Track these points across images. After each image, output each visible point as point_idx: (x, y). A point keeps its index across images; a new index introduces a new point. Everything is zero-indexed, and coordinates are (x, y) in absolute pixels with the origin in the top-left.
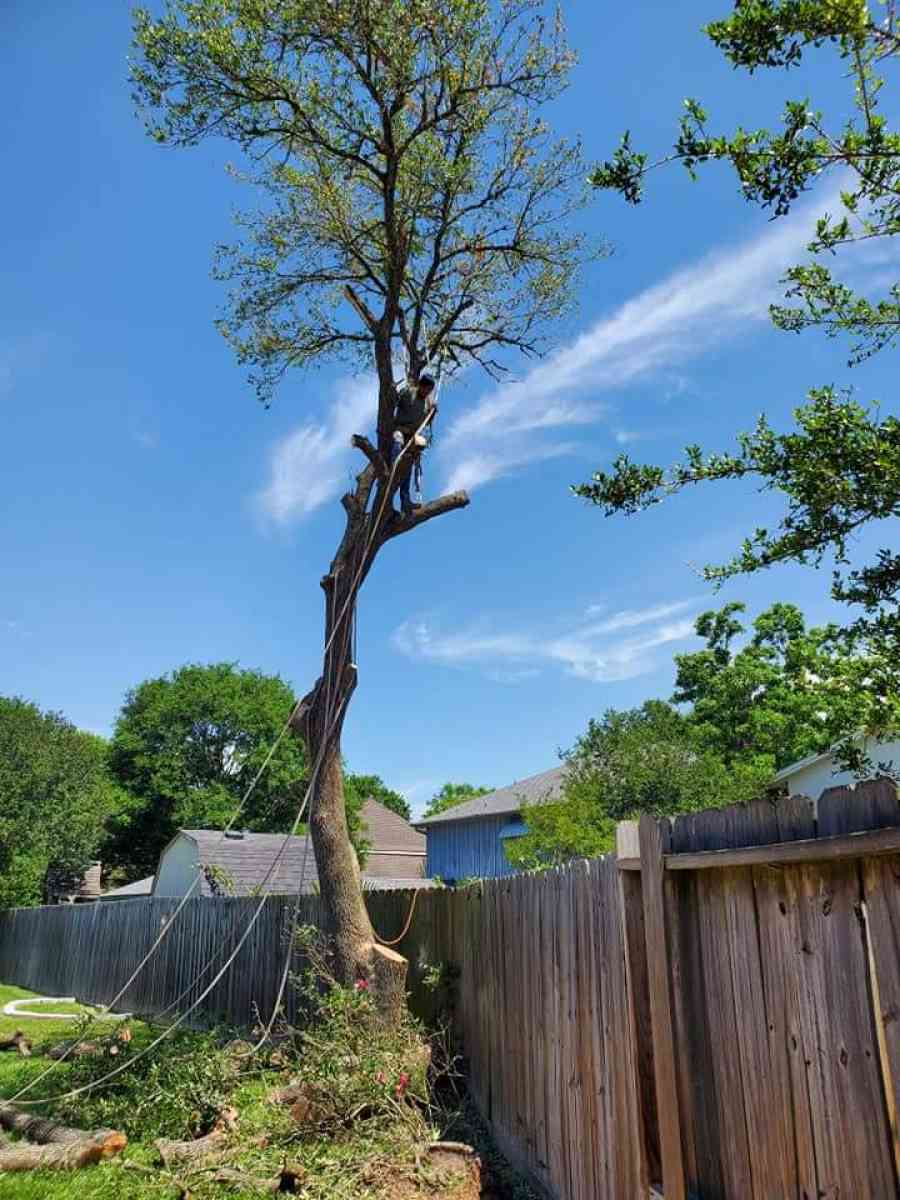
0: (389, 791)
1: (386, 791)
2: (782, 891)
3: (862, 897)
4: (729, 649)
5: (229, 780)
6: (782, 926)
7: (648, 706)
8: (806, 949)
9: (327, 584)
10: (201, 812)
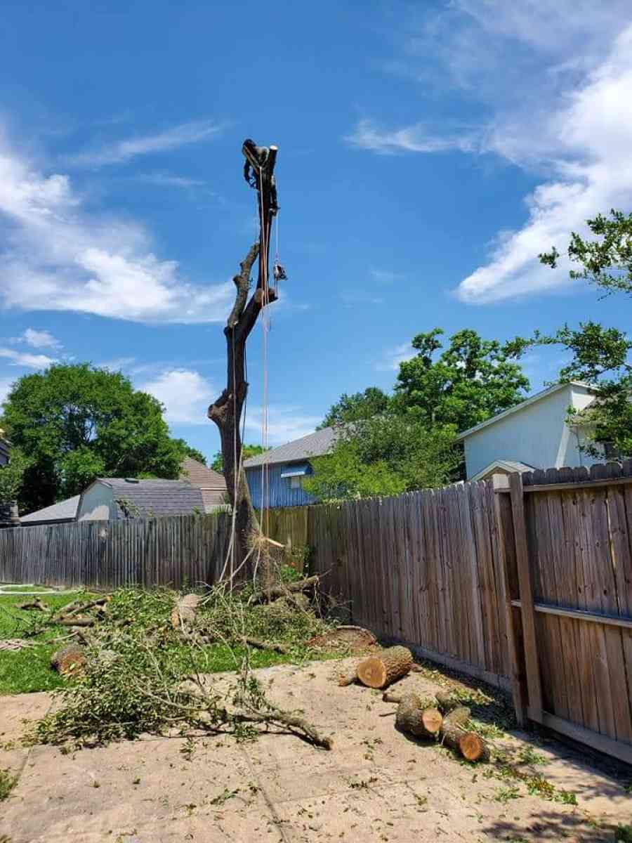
0: (191, 448)
1: (189, 448)
2: (575, 497)
3: (606, 497)
4: (431, 358)
5: (91, 445)
6: (573, 509)
7: (368, 391)
8: (583, 515)
9: (228, 332)
10: (75, 466)
